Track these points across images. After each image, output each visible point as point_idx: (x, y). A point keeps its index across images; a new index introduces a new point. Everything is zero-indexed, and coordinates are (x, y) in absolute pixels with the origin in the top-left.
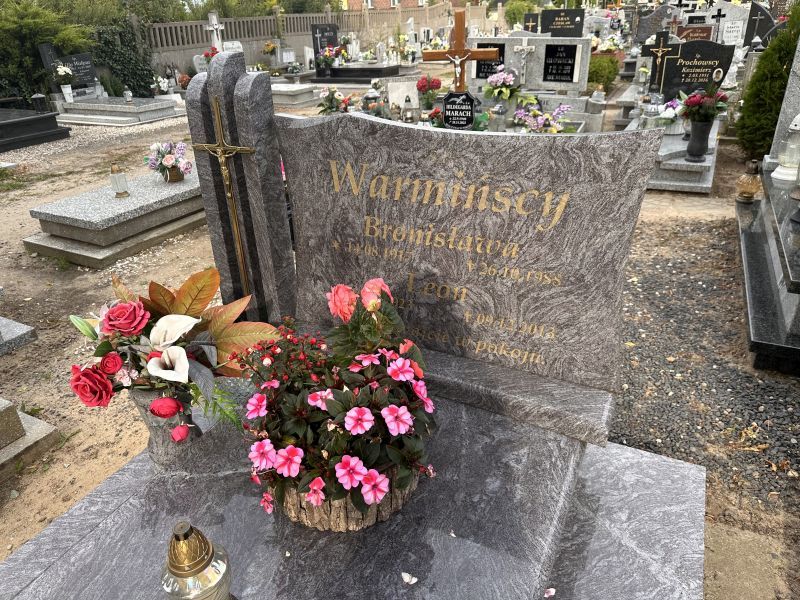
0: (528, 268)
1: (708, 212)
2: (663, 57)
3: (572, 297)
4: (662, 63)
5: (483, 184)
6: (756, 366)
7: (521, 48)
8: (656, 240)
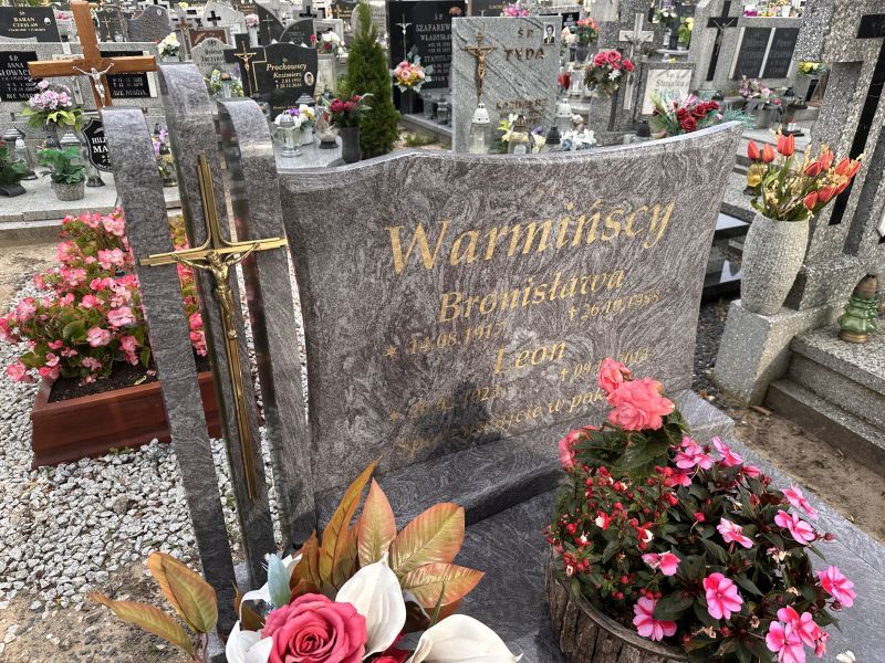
2: (250, 62)
4: (251, 67)
5: (594, 212)
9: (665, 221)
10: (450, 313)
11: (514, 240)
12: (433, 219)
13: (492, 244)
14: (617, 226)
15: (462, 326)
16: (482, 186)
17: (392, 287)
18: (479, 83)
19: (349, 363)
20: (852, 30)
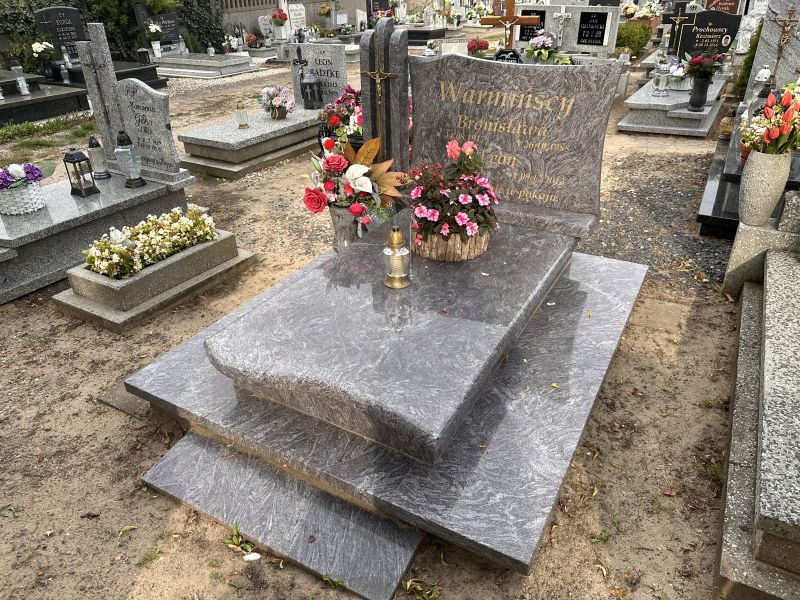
0: (551, 142)
1: (700, 150)
2: (680, 25)
3: (574, 159)
4: (680, 29)
5: (529, 93)
6: (701, 234)
7: (559, 14)
8: (654, 167)
9: (569, 107)
10: (462, 125)
11: (490, 98)
12: (457, 81)
13: (480, 98)
15: (467, 132)
16: (475, 71)
17: (440, 106)
18: (780, 49)
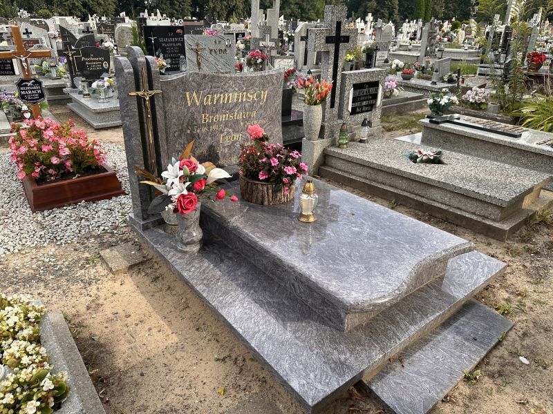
4: (73, 60)
5: (244, 91)
9: (266, 96)
10: (205, 120)
11: (222, 99)
12: (198, 90)
13: (215, 99)
14: (251, 96)
15: (209, 125)
16: (210, 81)
17: (188, 111)
18: (199, 64)
19: (176, 134)
20: (323, 41)
